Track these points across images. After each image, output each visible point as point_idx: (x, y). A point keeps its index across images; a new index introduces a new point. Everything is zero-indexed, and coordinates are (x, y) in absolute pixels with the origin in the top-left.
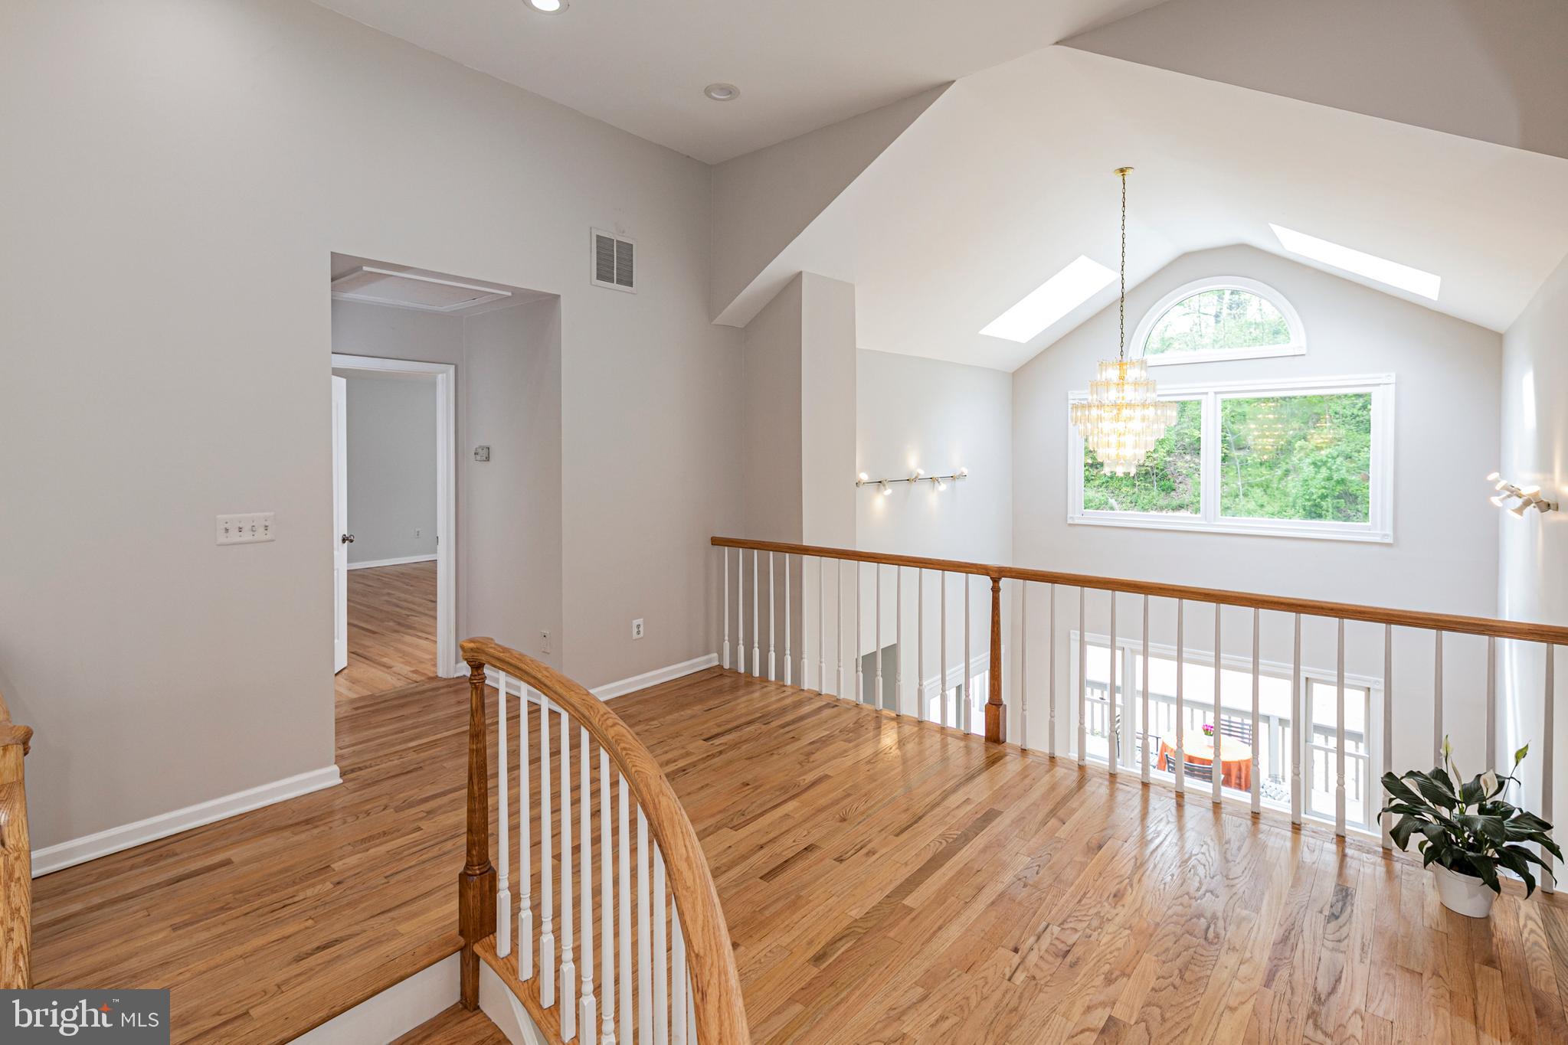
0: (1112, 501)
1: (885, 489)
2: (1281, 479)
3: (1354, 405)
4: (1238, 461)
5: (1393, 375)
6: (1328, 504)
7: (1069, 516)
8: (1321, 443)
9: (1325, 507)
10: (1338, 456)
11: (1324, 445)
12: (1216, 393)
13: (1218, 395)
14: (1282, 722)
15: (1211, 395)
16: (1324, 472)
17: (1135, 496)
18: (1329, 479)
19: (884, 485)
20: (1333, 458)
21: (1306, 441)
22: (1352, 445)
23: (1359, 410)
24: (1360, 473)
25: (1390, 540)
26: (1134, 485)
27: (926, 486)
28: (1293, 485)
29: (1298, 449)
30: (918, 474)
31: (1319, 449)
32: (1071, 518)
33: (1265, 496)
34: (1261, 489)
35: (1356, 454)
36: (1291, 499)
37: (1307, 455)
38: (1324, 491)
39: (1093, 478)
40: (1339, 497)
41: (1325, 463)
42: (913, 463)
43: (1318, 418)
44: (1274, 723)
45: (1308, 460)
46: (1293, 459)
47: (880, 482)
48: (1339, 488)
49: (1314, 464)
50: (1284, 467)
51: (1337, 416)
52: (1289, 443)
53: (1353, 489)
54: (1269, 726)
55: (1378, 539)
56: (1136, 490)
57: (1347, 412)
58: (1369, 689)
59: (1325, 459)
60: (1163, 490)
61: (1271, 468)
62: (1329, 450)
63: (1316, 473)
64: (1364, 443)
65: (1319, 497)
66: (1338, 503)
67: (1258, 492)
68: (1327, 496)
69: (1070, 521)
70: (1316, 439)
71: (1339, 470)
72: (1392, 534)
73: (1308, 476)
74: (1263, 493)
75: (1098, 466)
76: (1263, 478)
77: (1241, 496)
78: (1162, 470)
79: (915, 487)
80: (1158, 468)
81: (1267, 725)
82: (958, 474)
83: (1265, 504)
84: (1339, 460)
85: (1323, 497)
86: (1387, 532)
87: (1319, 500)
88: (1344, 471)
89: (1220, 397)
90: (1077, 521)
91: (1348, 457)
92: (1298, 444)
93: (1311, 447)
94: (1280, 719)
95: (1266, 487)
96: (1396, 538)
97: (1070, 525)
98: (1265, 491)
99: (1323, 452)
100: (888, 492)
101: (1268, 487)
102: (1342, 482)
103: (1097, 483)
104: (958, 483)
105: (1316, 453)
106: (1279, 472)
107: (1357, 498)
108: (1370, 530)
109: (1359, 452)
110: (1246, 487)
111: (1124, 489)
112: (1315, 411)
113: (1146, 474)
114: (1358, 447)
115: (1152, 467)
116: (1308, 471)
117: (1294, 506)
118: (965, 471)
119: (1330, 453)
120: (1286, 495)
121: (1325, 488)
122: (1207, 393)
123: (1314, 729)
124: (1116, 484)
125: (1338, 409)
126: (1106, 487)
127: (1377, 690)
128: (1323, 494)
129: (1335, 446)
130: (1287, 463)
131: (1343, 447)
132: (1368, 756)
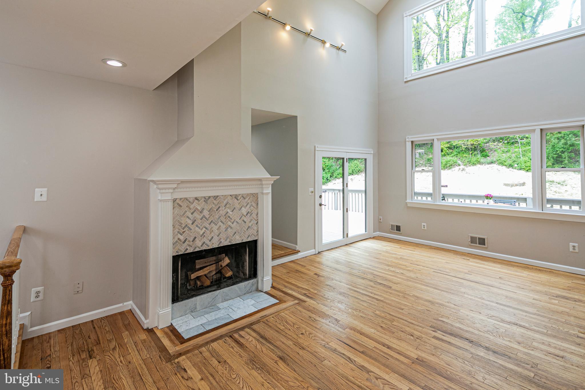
0: (459, 162)
17: (470, 158)
18: (565, 144)
26: (469, 154)
56: (470, 156)
69: (405, 80)
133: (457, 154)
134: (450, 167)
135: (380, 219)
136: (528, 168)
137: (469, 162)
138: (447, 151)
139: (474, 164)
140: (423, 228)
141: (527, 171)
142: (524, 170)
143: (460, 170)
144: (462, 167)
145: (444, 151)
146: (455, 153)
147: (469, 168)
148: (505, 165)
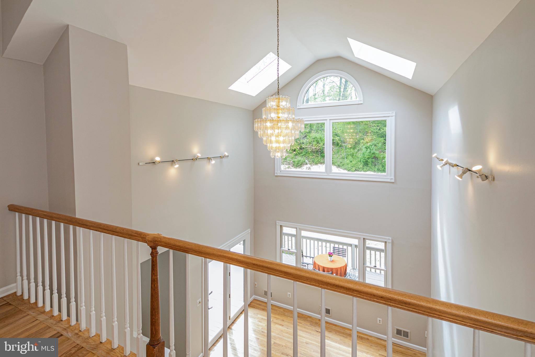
0: (307, 161)
1: (175, 165)
2: (357, 153)
3: (377, 129)
4: (344, 147)
5: (394, 112)
6: (370, 160)
7: (275, 172)
8: (368, 141)
9: (369, 162)
10: (372, 145)
11: (369, 142)
12: (330, 120)
13: (331, 121)
14: (356, 246)
15: (328, 120)
16: (369, 150)
17: (314, 159)
18: (370, 152)
19: (175, 163)
20: (371, 146)
21: (364, 140)
22: (376, 141)
23: (378, 130)
24: (379, 150)
25: (393, 181)
26: (313, 155)
27: (205, 161)
28: (360, 155)
29: (361, 143)
30: (198, 156)
31: (367, 143)
32: (276, 173)
33: (352, 158)
34: (351, 156)
35: (377, 145)
36: (360, 159)
37: (364, 145)
38: (369, 156)
39: (301, 153)
40: (373, 158)
41: (369, 147)
42: (196, 151)
43: (367, 133)
44: (353, 246)
45: (364, 147)
46: (360, 146)
47: (173, 161)
48: (373, 155)
49: (366, 148)
50: (358, 149)
51: (372, 132)
52: (359, 141)
53: (377, 155)
54: (352, 248)
55: (389, 180)
56: (314, 157)
57: (375, 131)
58: (386, 242)
59: (369, 146)
60: (322, 157)
61: (354, 149)
62: (370, 143)
63: (366, 151)
64: (379, 141)
65: (367, 158)
66: (373, 160)
67: (350, 157)
68: (369, 158)
69: (276, 175)
70: (367, 140)
71: (373, 150)
72: (394, 178)
73: (364, 152)
74: (351, 157)
75: (302, 149)
76: (351, 153)
77: (345, 159)
78: (322, 150)
79: (197, 162)
80: (320, 150)
81: (351, 247)
82: (223, 155)
83: (352, 161)
84: (373, 146)
85: (368, 158)
86: (392, 178)
87: (367, 159)
88: (374, 150)
89: (332, 121)
90: (278, 175)
91: (375, 145)
92: (362, 141)
93: (365, 142)
94: (355, 245)
95: (352, 155)
96: (395, 179)
97: (276, 176)
98: (352, 156)
99: (368, 144)
100: (177, 166)
101: (353, 155)
102: (374, 153)
103: (302, 154)
104: (224, 160)
105: (367, 144)
106: (356, 150)
107: (378, 158)
108: (386, 177)
109: (378, 144)
110: (347, 155)
111: (310, 157)
112: (366, 131)
113: (317, 151)
114: (378, 142)
115: (319, 149)
116: (364, 150)
117: (360, 161)
118: (226, 154)
119: (370, 144)
120: (358, 158)
121: (369, 155)
122: (326, 120)
123: (366, 248)
124: (308, 155)
125: (373, 130)
126: (305, 156)
127: (389, 243)
128: (368, 157)
129: (372, 142)
130: (358, 147)
131: (374, 142)
132: (386, 269)
133: (305, 154)
134: (301, 165)
135: (256, 285)
136: (349, 169)
137: (313, 161)
138: (299, 151)
139: (316, 164)
140: (288, 296)
141: (349, 171)
142: (347, 170)
143: (307, 169)
144: (309, 166)
145: (296, 151)
146: (304, 153)
147: (314, 167)
148: (336, 166)
